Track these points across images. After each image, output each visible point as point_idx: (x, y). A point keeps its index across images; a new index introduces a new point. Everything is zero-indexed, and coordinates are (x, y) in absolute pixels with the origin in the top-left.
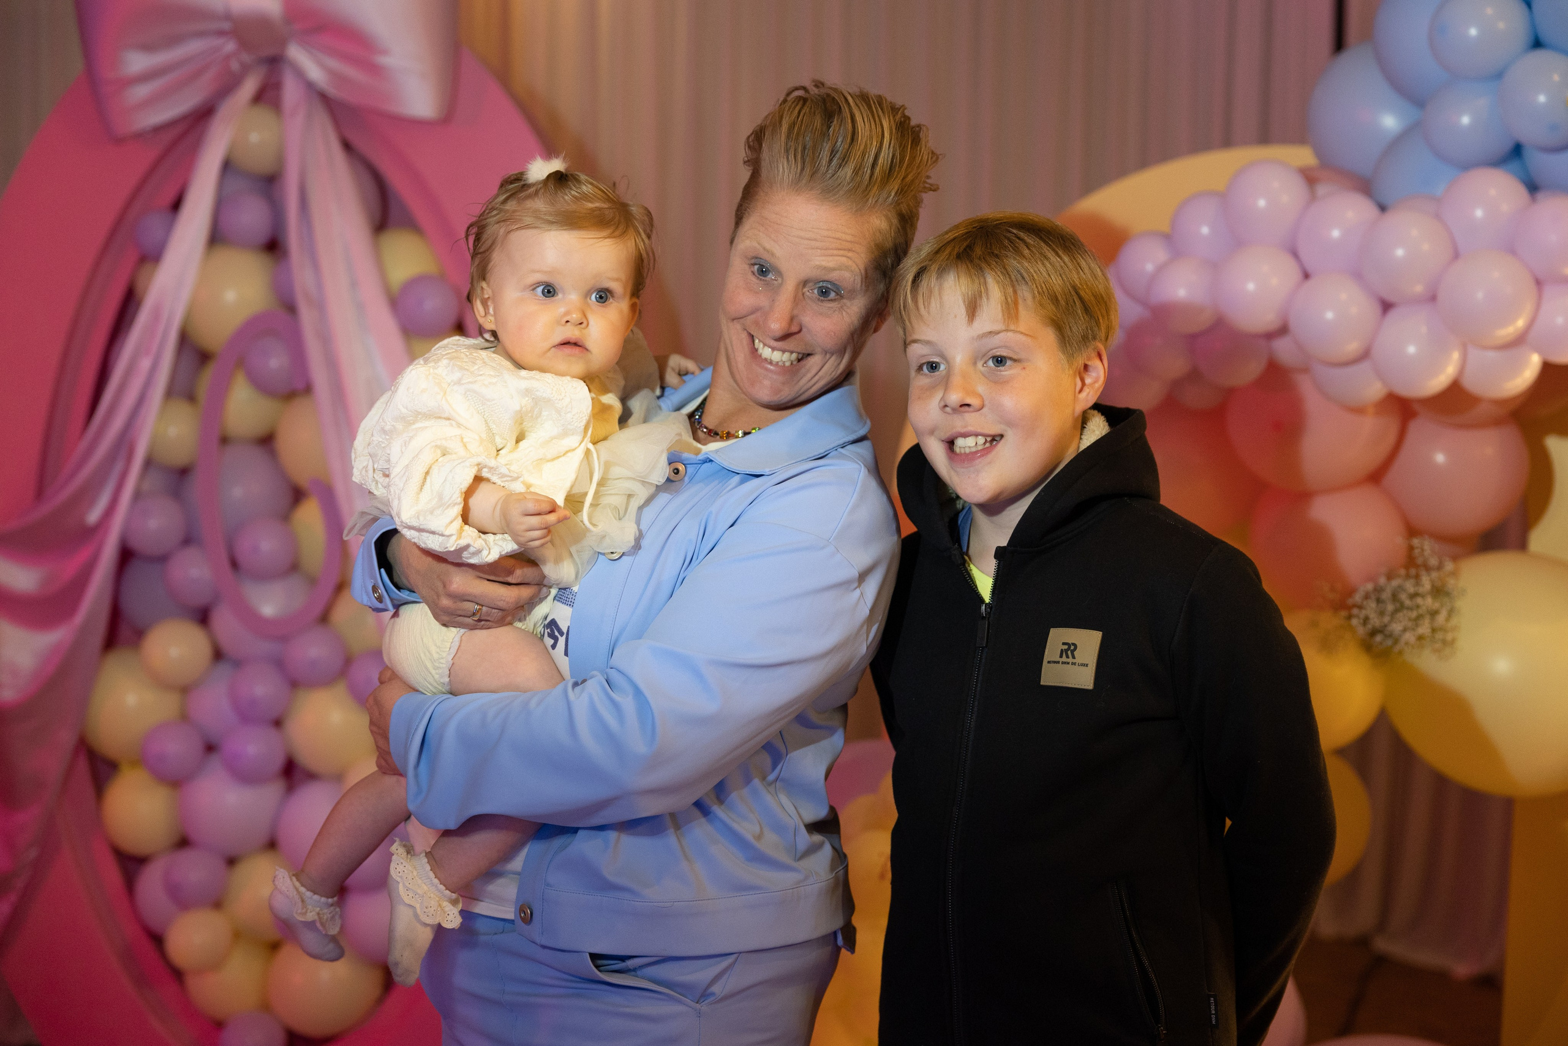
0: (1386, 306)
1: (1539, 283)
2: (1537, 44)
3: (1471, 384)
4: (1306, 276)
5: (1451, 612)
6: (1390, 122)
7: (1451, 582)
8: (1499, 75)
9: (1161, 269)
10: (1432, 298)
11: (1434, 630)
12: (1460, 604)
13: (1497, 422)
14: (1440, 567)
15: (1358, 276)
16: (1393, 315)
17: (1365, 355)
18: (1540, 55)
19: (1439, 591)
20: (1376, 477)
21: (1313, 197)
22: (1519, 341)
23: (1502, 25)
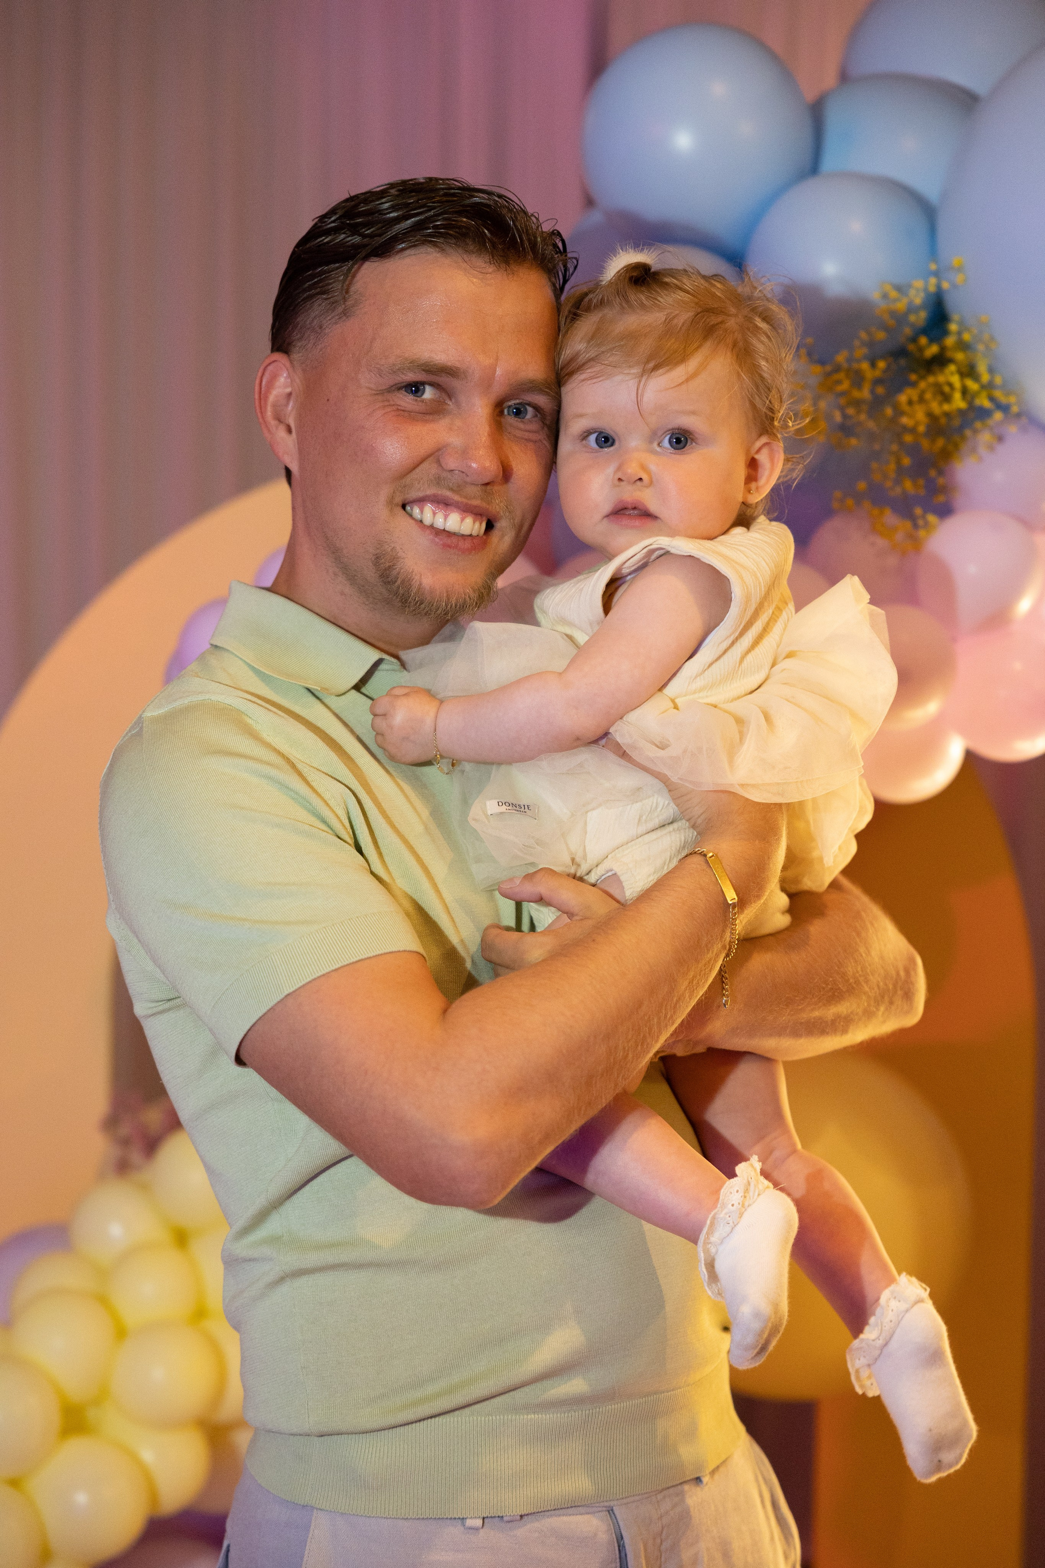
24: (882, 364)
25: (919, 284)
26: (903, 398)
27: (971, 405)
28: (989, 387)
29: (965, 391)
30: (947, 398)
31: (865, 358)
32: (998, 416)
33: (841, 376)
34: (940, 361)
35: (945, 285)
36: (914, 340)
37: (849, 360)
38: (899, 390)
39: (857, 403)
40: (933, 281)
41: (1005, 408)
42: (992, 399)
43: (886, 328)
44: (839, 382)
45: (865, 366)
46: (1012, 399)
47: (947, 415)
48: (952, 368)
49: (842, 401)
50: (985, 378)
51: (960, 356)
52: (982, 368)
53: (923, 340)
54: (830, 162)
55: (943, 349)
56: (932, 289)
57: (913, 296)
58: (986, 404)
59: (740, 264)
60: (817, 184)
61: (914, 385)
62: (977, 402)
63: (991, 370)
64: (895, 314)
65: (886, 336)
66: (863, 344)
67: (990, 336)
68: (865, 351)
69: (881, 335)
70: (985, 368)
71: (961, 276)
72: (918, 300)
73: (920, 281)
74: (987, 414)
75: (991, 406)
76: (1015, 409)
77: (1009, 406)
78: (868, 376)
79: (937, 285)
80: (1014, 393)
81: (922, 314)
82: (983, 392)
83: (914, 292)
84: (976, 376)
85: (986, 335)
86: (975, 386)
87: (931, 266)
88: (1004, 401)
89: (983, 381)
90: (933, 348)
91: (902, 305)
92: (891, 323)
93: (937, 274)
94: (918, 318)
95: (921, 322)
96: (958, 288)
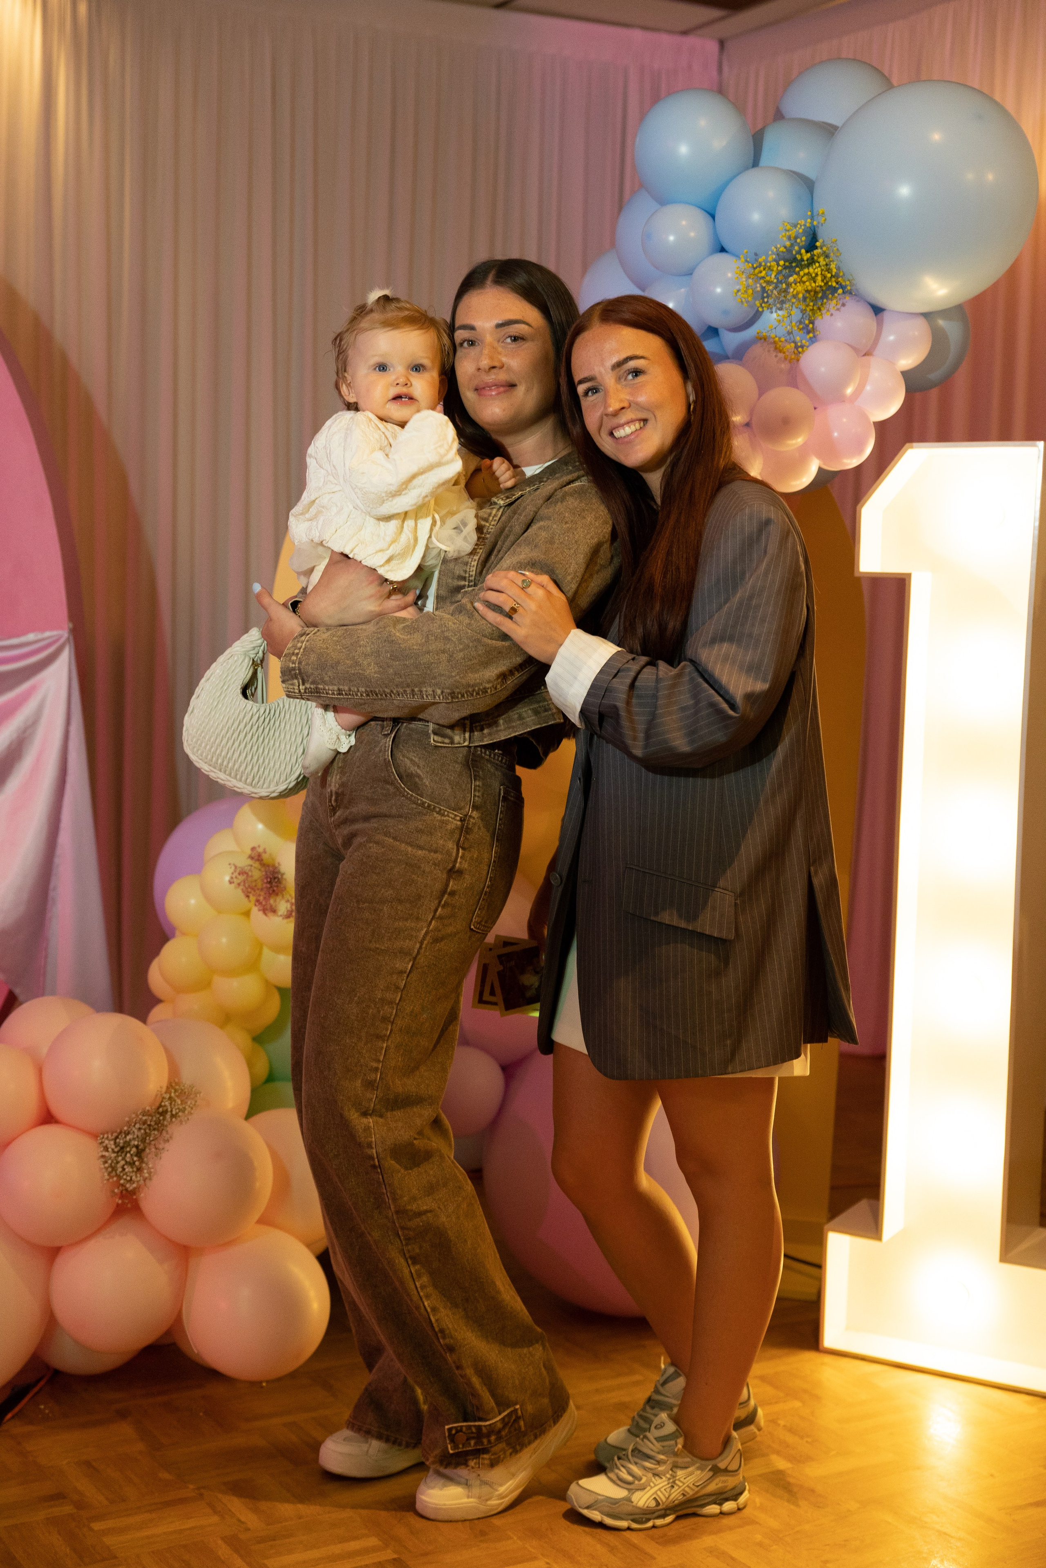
2: (723, 250)
8: (690, 272)
18: (722, 256)
23: (692, 234)
24: (782, 263)
25: (801, 223)
26: (791, 279)
27: (826, 285)
28: (836, 276)
29: (823, 278)
30: (815, 281)
31: (775, 260)
32: (840, 291)
33: (762, 268)
34: (812, 262)
35: (815, 223)
36: (799, 252)
37: (766, 261)
38: (791, 276)
39: (769, 283)
40: (809, 220)
41: (843, 287)
42: (837, 283)
43: (785, 247)
44: (761, 272)
45: (774, 264)
46: (848, 283)
47: (815, 290)
48: (817, 264)
49: (762, 281)
50: (834, 270)
51: (822, 260)
52: (832, 266)
53: (804, 252)
54: (764, 160)
55: (812, 256)
56: (808, 225)
57: (799, 229)
58: (834, 284)
59: (713, 217)
60: (753, 172)
61: (798, 274)
62: (830, 284)
63: (838, 268)
64: (789, 238)
65: (785, 250)
66: (773, 253)
67: (838, 249)
68: (774, 256)
69: (782, 249)
70: (834, 266)
71: (823, 219)
72: (801, 231)
73: (802, 220)
74: (835, 290)
75: (837, 286)
76: (849, 288)
77: (846, 286)
78: (775, 269)
79: (812, 223)
80: (849, 280)
81: (804, 239)
82: (833, 279)
83: (799, 226)
84: (829, 270)
85: (835, 249)
86: (829, 275)
87: (809, 213)
88: (844, 284)
89: (834, 274)
90: (809, 255)
91: (793, 233)
92: (788, 244)
93: (812, 218)
94: (802, 241)
95: (803, 243)
96: (822, 225)
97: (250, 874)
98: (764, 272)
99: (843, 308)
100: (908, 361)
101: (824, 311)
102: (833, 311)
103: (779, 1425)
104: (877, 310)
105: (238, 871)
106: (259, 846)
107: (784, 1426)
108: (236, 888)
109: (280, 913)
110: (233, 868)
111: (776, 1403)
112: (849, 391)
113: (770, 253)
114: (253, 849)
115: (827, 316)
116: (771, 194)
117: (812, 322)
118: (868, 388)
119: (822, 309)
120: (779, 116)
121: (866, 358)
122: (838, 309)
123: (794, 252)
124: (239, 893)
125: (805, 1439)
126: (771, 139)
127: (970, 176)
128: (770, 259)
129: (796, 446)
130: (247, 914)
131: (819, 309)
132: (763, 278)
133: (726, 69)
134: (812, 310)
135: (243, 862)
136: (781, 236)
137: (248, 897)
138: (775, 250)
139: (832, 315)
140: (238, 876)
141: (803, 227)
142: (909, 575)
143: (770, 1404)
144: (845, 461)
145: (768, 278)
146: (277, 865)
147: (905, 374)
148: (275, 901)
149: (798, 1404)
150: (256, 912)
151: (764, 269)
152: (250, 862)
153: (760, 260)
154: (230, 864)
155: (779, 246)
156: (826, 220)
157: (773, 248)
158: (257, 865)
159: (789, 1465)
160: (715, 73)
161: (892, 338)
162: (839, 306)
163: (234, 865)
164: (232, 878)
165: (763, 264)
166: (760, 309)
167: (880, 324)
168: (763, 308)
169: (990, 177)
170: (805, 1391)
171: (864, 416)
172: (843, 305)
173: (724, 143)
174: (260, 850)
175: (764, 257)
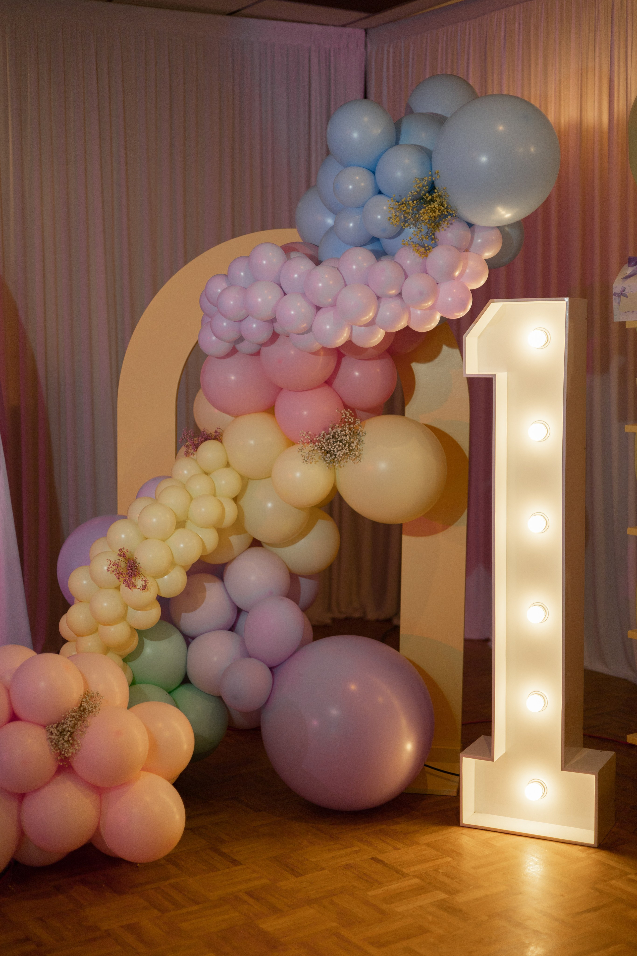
0: (318, 308)
1: (378, 298)
2: (380, 193)
3: (355, 341)
4: (285, 294)
5: (358, 443)
6: (330, 221)
7: (360, 429)
8: (362, 206)
9: (223, 291)
10: (334, 305)
11: (350, 450)
12: (363, 438)
13: (380, 357)
14: (354, 423)
15: (304, 295)
16: (321, 312)
17: (309, 330)
18: (380, 196)
19: (355, 434)
20: (329, 382)
21: (288, 258)
22: (372, 323)
23: (362, 184)
24: (415, 202)
25: (426, 178)
26: (421, 212)
27: (442, 214)
28: (447, 208)
29: (440, 210)
30: (435, 212)
31: (411, 200)
32: (449, 217)
33: (404, 205)
34: (432, 201)
35: (434, 179)
36: (425, 195)
37: (406, 201)
38: (421, 210)
39: (408, 213)
40: (430, 177)
41: (451, 215)
42: (447, 212)
43: (417, 192)
44: (403, 207)
45: (411, 202)
46: (453, 212)
47: (435, 217)
48: (436, 203)
49: (404, 213)
50: (446, 205)
51: (438, 200)
52: (445, 203)
53: (427, 195)
54: (402, 141)
55: (433, 197)
56: (429, 180)
57: (425, 182)
58: (446, 213)
59: (374, 173)
60: (397, 146)
61: (424, 208)
62: (443, 213)
63: (447, 203)
64: (419, 187)
65: (416, 193)
66: (410, 196)
67: (447, 193)
68: (411, 198)
69: (415, 193)
70: (446, 203)
71: (438, 176)
72: (426, 183)
73: (426, 177)
74: (446, 216)
75: (448, 214)
76: (454, 215)
77: (453, 214)
78: (411, 205)
79: (432, 179)
80: (454, 210)
81: (427, 187)
82: (445, 210)
83: (424, 181)
84: (442, 205)
85: (446, 193)
86: (443, 208)
87: (430, 173)
88: (451, 213)
89: (445, 207)
90: (431, 197)
91: (421, 185)
92: (418, 190)
93: (432, 175)
94: (426, 188)
95: (427, 190)
96: (438, 179)
97: (119, 565)
98: (405, 207)
99: (451, 226)
100: (488, 254)
101: (440, 228)
102: (445, 228)
103: (439, 872)
104: (470, 225)
105: (112, 564)
106: (124, 548)
107: (442, 873)
108: (111, 573)
109: (138, 587)
110: (109, 562)
111: (437, 859)
112: (457, 274)
113: (408, 195)
114: (120, 550)
115: (442, 231)
116: (407, 161)
117: (433, 234)
118: (467, 271)
119: (439, 226)
120: (409, 111)
121: (466, 253)
122: (448, 227)
123: (422, 195)
124: (113, 576)
125: (455, 880)
126: (405, 127)
127: (521, 150)
128: (408, 199)
129: (427, 307)
130: (118, 588)
131: (438, 226)
132: (404, 211)
133: (369, 47)
134: (433, 227)
135: (114, 558)
136: (414, 186)
137: (119, 578)
138: (411, 194)
139: (445, 230)
140: (112, 566)
141: (427, 181)
142: (495, 375)
143: (434, 860)
144: (456, 314)
145: (408, 211)
146: (135, 559)
147: (488, 261)
148: (135, 580)
149: (449, 859)
150: (123, 587)
151: (405, 205)
152: (119, 558)
153: (403, 200)
154: (107, 560)
155: (413, 191)
156: (440, 176)
157: (410, 193)
158: (123, 559)
159: (446, 896)
160: (363, 50)
161: (479, 241)
162: (449, 225)
163: (109, 560)
164: (109, 568)
165: (405, 202)
166: (404, 228)
167: (473, 233)
168: (405, 227)
169: (532, 149)
170: (453, 851)
171: (466, 288)
172: (452, 224)
173: (379, 131)
174: (125, 550)
175: (405, 199)
